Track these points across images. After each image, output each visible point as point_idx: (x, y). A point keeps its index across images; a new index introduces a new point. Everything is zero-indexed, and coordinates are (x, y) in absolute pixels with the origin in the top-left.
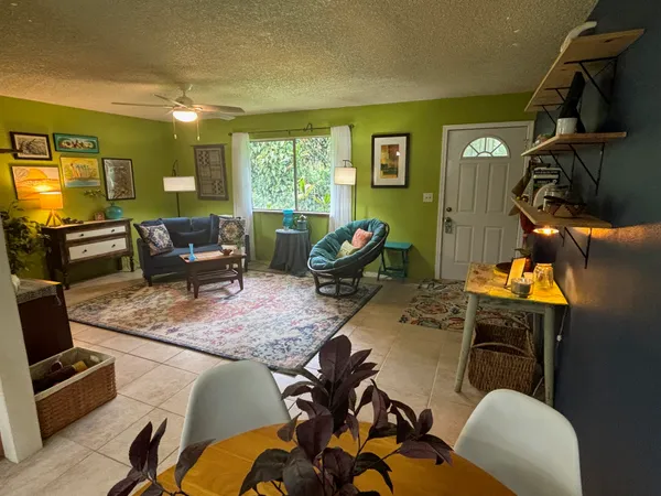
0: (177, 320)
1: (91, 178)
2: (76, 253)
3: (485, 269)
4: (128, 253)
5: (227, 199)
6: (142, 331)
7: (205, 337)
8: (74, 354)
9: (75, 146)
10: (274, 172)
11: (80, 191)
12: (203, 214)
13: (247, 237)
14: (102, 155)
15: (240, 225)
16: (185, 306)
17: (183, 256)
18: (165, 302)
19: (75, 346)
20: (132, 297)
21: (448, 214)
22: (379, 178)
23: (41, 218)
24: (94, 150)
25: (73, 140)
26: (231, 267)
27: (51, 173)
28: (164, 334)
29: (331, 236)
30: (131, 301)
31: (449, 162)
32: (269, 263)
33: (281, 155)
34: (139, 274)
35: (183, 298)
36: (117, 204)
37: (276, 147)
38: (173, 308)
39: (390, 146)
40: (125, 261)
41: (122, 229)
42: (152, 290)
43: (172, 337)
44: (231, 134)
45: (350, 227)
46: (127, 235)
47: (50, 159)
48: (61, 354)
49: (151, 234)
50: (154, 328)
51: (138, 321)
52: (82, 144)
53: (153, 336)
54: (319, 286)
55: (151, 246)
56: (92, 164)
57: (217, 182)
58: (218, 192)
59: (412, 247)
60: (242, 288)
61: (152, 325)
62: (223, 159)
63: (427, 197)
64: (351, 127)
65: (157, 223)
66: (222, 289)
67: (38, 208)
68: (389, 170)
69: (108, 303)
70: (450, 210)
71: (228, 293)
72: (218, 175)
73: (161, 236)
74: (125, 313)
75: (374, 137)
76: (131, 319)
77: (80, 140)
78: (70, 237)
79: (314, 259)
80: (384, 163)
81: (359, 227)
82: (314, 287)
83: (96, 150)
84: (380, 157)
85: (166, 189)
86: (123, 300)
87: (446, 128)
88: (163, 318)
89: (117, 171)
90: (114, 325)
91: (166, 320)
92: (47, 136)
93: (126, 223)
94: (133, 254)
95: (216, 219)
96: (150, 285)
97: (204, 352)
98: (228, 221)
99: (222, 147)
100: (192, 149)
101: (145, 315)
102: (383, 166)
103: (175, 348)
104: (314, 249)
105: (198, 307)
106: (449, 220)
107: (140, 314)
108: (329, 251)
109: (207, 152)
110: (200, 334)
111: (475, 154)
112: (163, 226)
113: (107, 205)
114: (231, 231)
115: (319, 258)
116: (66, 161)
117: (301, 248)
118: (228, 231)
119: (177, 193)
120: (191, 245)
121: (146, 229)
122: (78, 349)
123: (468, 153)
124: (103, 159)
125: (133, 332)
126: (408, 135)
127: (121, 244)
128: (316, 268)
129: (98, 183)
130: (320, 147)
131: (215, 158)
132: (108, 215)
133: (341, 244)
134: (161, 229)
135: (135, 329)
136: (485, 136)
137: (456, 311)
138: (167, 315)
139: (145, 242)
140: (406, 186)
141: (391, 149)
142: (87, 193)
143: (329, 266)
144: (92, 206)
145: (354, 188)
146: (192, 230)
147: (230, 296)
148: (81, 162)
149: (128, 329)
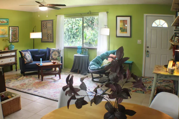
0: (37, 88)
1: (5, 34)
3: (160, 67)
4: (15, 63)
5: (53, 42)
6: (24, 91)
7: (48, 94)
8: (7, 93)
9: (2, 22)
10: (70, 33)
12: (44, 47)
13: (62, 57)
14: (9, 25)
15: (59, 52)
16: (38, 83)
17: (37, 64)
18: (31, 82)
19: (7, 91)
20: (19, 79)
21: (147, 49)
22: (119, 33)
25: (2, 20)
26: (55, 69)
28: (33, 92)
29: (99, 57)
30: (18, 81)
31: (147, 28)
32: (70, 70)
33: (73, 26)
34: (19, 72)
35: (37, 81)
36: (13, 44)
37: (71, 22)
38: (34, 84)
39: (123, 21)
40: (14, 66)
41: (13, 54)
42: (25, 77)
43: (36, 93)
44: (56, 16)
45: (107, 53)
46: (15, 56)
48: (3, 92)
49: (25, 55)
50: (29, 90)
51: (22, 87)
52: (4, 22)
53: (29, 93)
54: (93, 78)
55: (25, 60)
56: (6, 29)
57: (49, 35)
58: (49, 39)
59: (133, 63)
60: (60, 78)
61: (28, 89)
62: (53, 25)
63: (139, 41)
64: (107, 12)
65: (27, 51)
66: (52, 78)
68: (123, 30)
69: (11, 81)
70: (148, 47)
71: (54, 80)
72: (50, 32)
73: (28, 57)
74: (17, 85)
75: (117, 17)
76: (20, 87)
77: (4, 20)
79: (92, 66)
80: (121, 27)
81: (111, 53)
82: (91, 79)
83: (7, 24)
84: (119, 25)
85: (31, 38)
86: (16, 80)
87: (145, 15)
88: (32, 87)
89: (13, 31)
90: (15, 88)
91: (32, 88)
93: (15, 51)
94: (17, 64)
95: (49, 50)
96: (24, 76)
97: (49, 99)
98: (54, 51)
99: (52, 21)
100: (41, 22)
101: (24, 86)
102: (121, 29)
103: (37, 97)
104: (91, 63)
105: (44, 84)
106: (148, 52)
107: (22, 85)
108: (98, 63)
109: (46, 23)
110: (46, 93)
111: (156, 26)
112: (29, 52)
113: (9, 44)
114: (55, 55)
115: (93, 66)
117: (85, 62)
118: (54, 55)
119: (34, 39)
120: (41, 59)
121: (23, 53)
122: (8, 92)
123: (154, 25)
124: (9, 27)
125: (21, 91)
126: (131, 17)
127: (13, 60)
128: (92, 70)
129: (7, 36)
130: (91, 23)
131: (49, 25)
132: (10, 48)
133: (103, 60)
134: (28, 53)
135: (22, 90)
136: (160, 19)
137: (150, 87)
138: (32, 86)
139: (22, 58)
140: (130, 37)
141: (124, 22)
142: (3, 40)
143: (98, 69)
145: (109, 37)
146: (39, 54)
147: (55, 81)
148: (3, 28)
149: (20, 90)
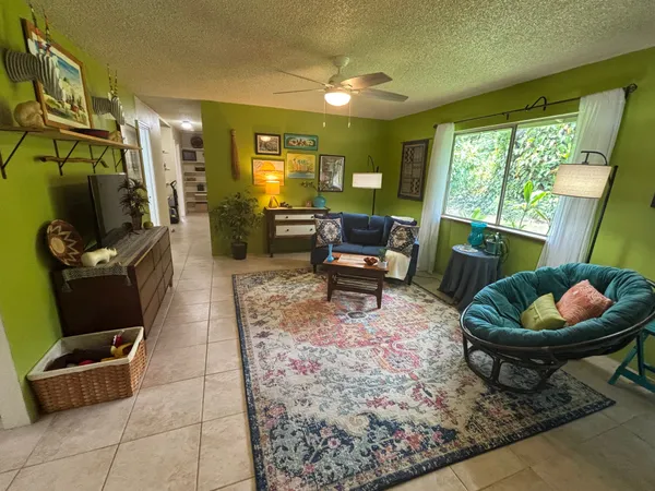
0: (282, 324)
1: (308, 171)
2: (281, 231)
9: (299, 144)
11: (299, 181)
13: (417, 247)
14: (320, 152)
23: (265, 202)
24: (314, 148)
25: (299, 139)
27: (278, 165)
29: (527, 278)
44: (435, 127)
47: (279, 154)
49: (322, 226)
52: (304, 143)
55: (318, 238)
56: (310, 160)
57: (415, 181)
58: (413, 191)
62: (426, 155)
65: (336, 216)
67: (264, 192)
72: (418, 173)
73: (331, 230)
74: (265, 294)
76: (259, 304)
77: (304, 139)
78: (279, 217)
81: (589, 277)
85: (354, 185)
91: (276, 319)
92: (279, 136)
93: (324, 211)
95: (390, 222)
96: (314, 273)
98: (400, 227)
99: (426, 142)
100: (402, 145)
101: (272, 304)
107: (271, 301)
109: (413, 149)
112: (339, 220)
116: (290, 157)
121: (319, 222)
124: (320, 156)
129: (314, 176)
131: (418, 155)
132: (314, 203)
134: (335, 223)
138: (284, 312)
142: (302, 184)
144: (306, 193)
147: (357, 312)
148: (303, 157)
